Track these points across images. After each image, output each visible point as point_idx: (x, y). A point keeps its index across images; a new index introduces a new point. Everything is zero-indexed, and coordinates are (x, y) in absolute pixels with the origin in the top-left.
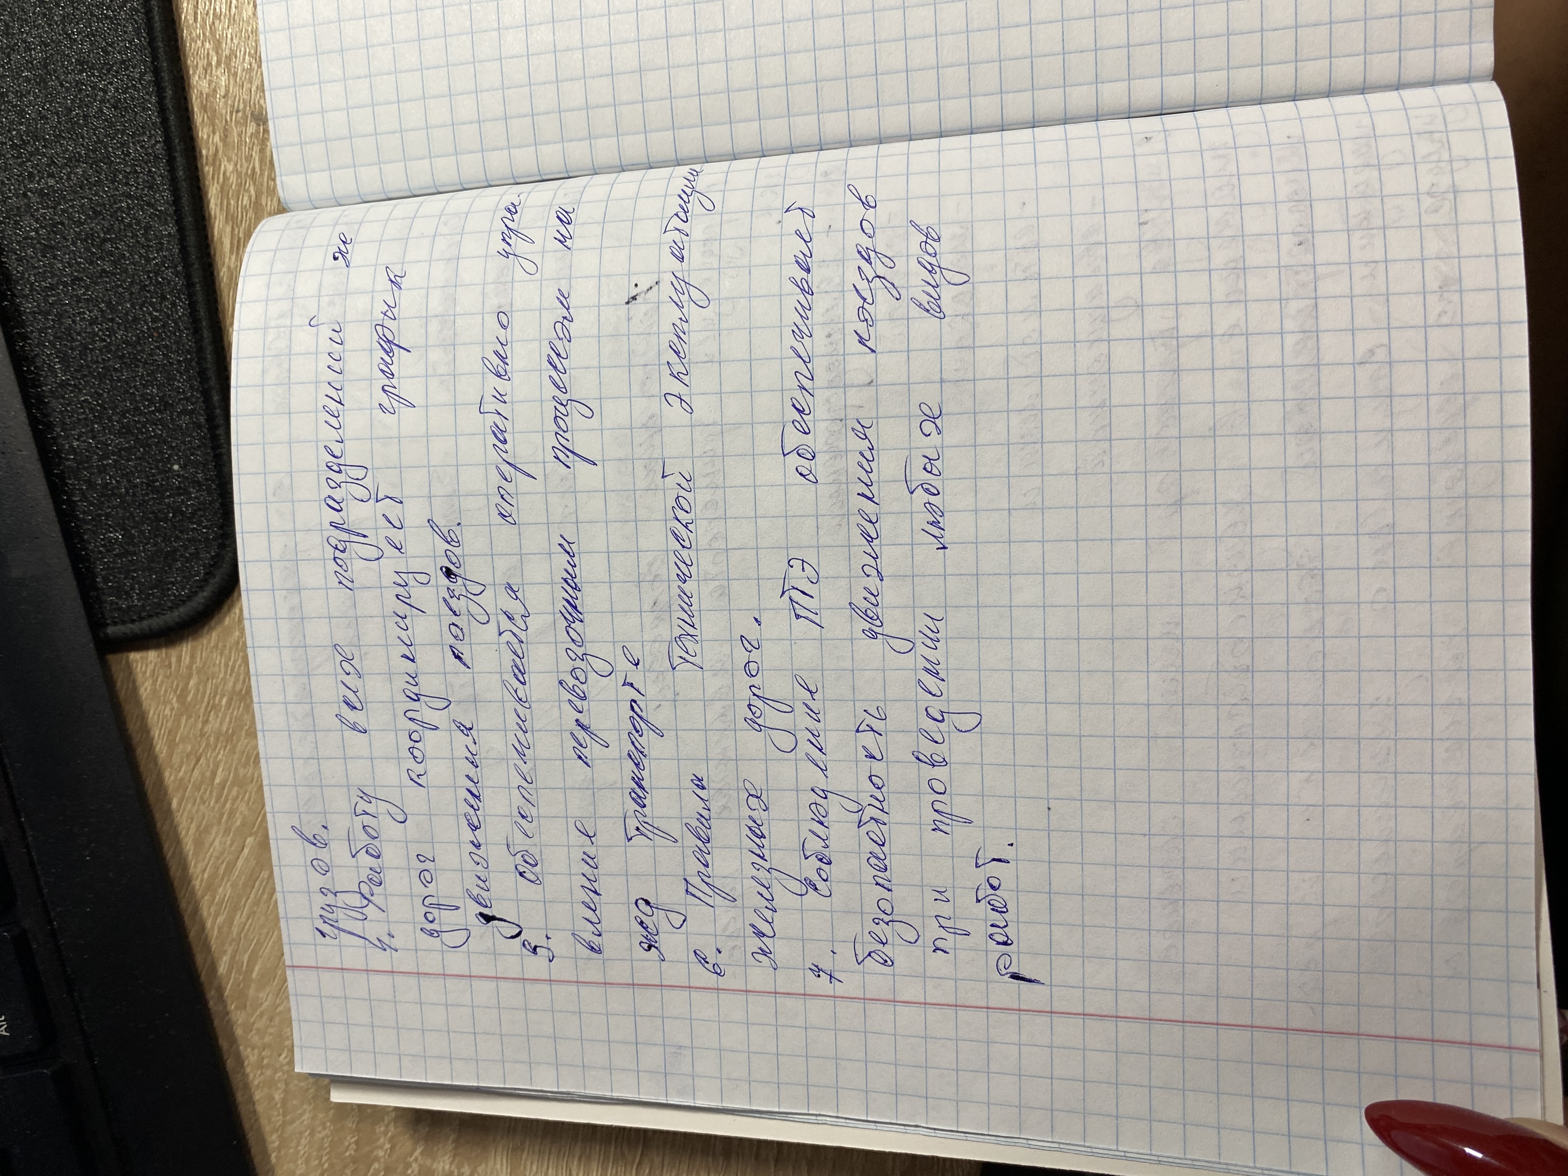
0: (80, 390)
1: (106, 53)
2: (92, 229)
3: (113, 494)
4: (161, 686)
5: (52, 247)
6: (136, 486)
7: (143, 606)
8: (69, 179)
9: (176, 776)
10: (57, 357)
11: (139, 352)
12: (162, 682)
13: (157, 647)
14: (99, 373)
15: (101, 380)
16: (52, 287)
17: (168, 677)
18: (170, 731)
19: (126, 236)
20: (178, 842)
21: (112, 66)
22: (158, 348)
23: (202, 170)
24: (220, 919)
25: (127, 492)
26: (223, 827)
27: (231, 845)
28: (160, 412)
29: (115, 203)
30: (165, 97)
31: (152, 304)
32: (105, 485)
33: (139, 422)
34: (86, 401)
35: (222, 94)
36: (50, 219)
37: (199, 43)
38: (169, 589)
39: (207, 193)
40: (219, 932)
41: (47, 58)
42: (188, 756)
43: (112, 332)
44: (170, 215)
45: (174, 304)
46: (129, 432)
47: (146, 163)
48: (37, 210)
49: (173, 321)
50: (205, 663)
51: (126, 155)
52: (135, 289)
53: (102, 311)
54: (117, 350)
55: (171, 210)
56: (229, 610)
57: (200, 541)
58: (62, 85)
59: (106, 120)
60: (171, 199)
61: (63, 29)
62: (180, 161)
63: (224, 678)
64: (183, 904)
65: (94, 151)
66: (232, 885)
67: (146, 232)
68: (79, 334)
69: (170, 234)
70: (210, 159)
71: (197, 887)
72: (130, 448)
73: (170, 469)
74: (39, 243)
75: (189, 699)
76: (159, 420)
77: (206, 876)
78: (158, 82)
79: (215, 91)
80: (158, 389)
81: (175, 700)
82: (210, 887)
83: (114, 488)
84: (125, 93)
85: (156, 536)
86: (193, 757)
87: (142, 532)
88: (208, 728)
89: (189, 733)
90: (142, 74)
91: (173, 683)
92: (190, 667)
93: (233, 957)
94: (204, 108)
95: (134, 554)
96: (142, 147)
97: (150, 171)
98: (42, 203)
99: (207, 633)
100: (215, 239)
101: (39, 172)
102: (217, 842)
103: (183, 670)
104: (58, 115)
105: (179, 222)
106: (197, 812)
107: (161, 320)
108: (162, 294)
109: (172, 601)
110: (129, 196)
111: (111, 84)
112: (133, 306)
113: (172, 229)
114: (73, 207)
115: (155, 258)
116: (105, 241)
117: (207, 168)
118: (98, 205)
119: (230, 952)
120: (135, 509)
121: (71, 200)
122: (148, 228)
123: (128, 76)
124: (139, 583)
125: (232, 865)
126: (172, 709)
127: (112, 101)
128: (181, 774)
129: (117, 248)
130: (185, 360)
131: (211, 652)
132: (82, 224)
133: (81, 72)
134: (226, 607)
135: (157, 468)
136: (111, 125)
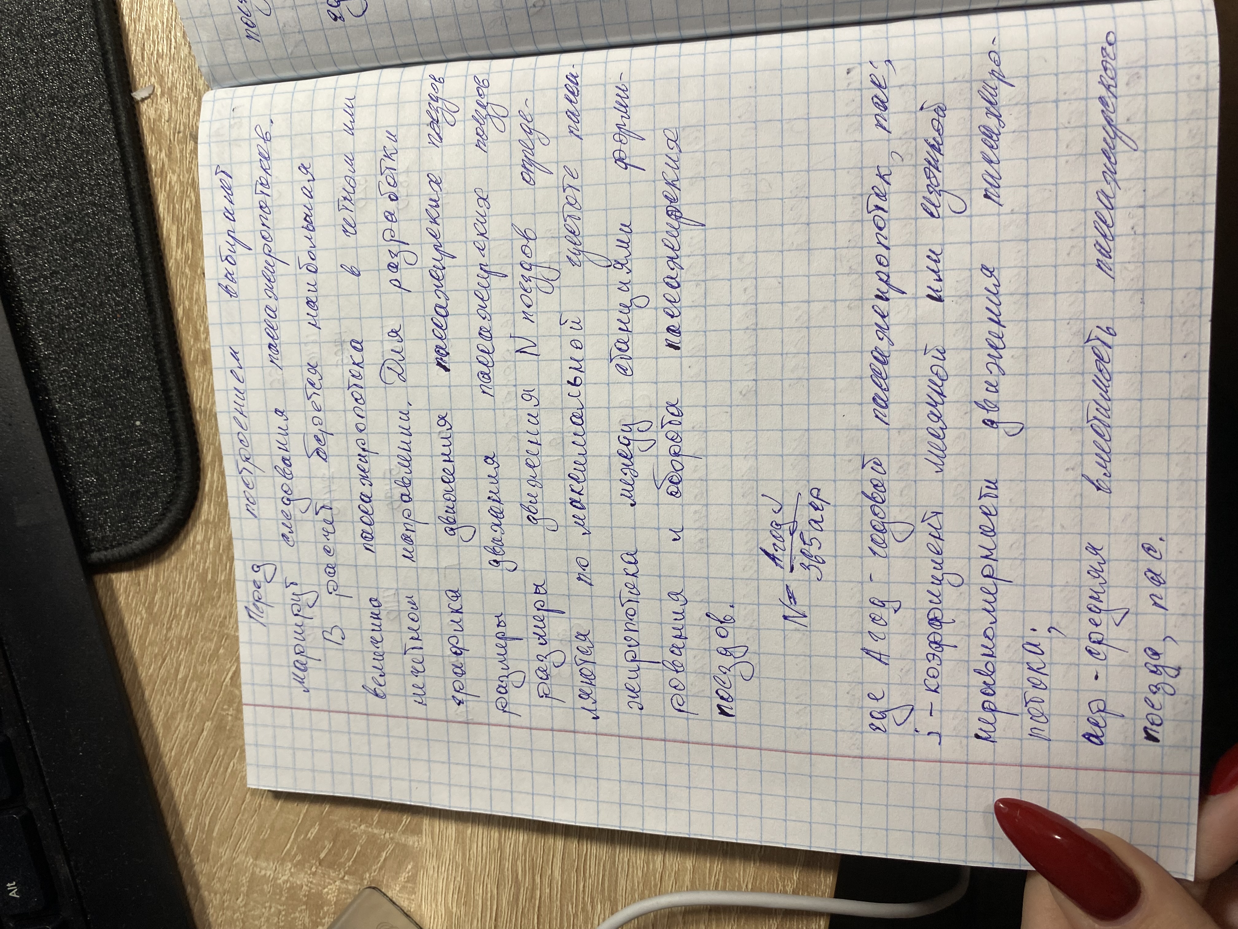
0: (60, 362)
1: (72, 89)
2: (65, 232)
3: (89, 446)
4: (132, 601)
5: (34, 247)
6: (106, 439)
7: (114, 537)
8: (46, 192)
9: (147, 673)
10: (41, 336)
11: (106, 330)
12: (133, 597)
13: (129, 569)
14: (74, 348)
15: (76, 354)
16: (35, 280)
17: (138, 593)
18: (140, 637)
19: (93, 237)
20: (151, 726)
21: (77, 99)
22: (120, 326)
23: (152, 181)
24: (186, 789)
25: (99, 444)
26: (185, 714)
27: (193, 729)
28: (124, 378)
29: (83, 210)
30: (120, 123)
31: (115, 291)
32: (82, 439)
33: (107, 387)
34: (64, 371)
35: (167, 119)
36: (32, 224)
37: (146, 78)
38: (134, 522)
39: (157, 199)
40: (185, 799)
41: (25, 94)
42: (156, 656)
43: (84, 314)
44: (127, 219)
45: (132, 291)
46: (100, 395)
47: (107, 177)
48: (21, 217)
49: (132, 304)
50: (167, 582)
51: (90, 171)
52: (101, 279)
53: (75, 298)
54: (89, 329)
55: (128, 214)
56: (185, 538)
57: (158, 483)
58: (38, 116)
59: (74, 143)
60: (127, 206)
61: (37, 71)
62: (134, 176)
63: (183, 593)
64: (156, 777)
65: (65, 168)
66: (195, 761)
67: (109, 233)
68: (57, 317)
69: (127, 234)
70: (158, 172)
71: (167, 763)
72: (100, 408)
73: (134, 424)
74: (23, 244)
75: (155, 610)
76: (124, 385)
77: (173, 754)
78: (114, 111)
79: (160, 116)
80: (122, 359)
81: (144, 611)
82: (177, 763)
83: (89, 441)
84: (88, 120)
85: (123, 479)
86: (160, 657)
87: (111, 476)
88: (171, 634)
89: (156, 638)
90: (101, 105)
91: (142, 597)
92: (155, 585)
93: (197, 819)
94: (152, 131)
95: (106, 493)
96: (103, 164)
97: (110, 183)
98: (24, 212)
99: (168, 557)
100: (164, 236)
101: (22, 187)
102: (182, 726)
103: (150, 587)
104: (35, 140)
105: (135, 224)
106: (164, 702)
107: (122, 304)
108: (123, 282)
109: (136, 532)
110: (94, 204)
111: (77, 114)
112: (100, 293)
113: (129, 229)
114: (49, 214)
115: (116, 254)
116: (76, 241)
117: (156, 179)
118: (70, 212)
119: (194, 815)
120: (106, 458)
121: (48, 209)
122: (110, 230)
123: (90, 106)
124: (110, 517)
125: (194, 744)
126: (142, 619)
127: (78, 128)
128: (151, 671)
129: (85, 247)
130: (143, 336)
131: (172, 572)
132: (57, 228)
133: (52, 105)
134: (182, 535)
135: (123, 424)
136: (78, 147)
